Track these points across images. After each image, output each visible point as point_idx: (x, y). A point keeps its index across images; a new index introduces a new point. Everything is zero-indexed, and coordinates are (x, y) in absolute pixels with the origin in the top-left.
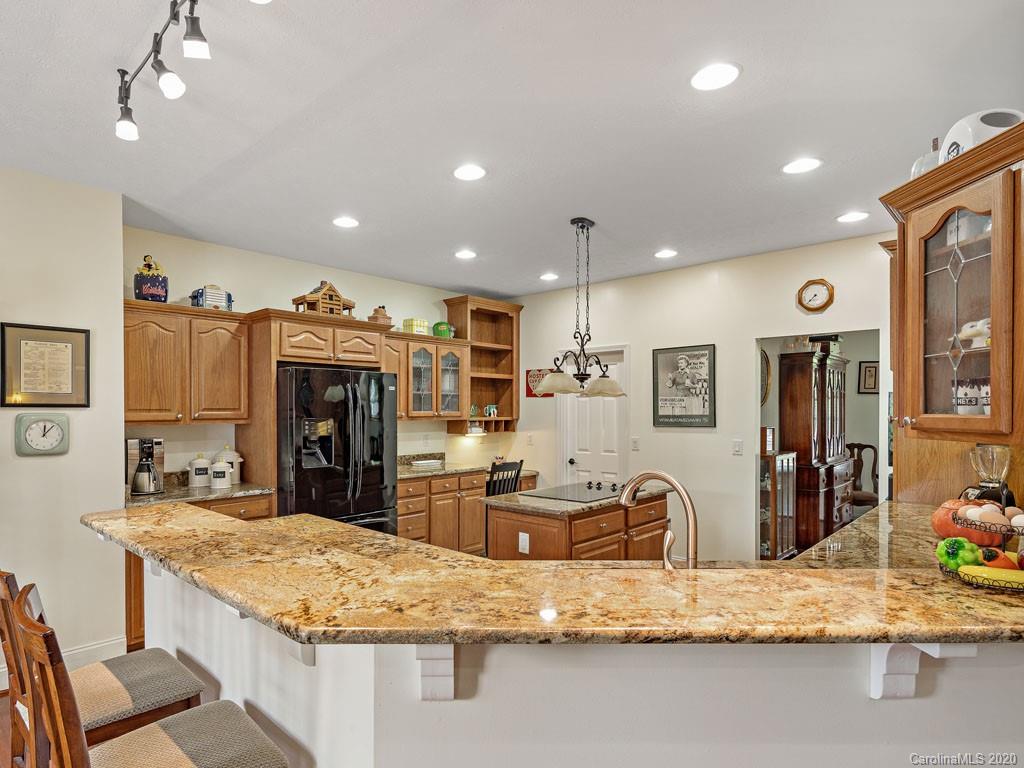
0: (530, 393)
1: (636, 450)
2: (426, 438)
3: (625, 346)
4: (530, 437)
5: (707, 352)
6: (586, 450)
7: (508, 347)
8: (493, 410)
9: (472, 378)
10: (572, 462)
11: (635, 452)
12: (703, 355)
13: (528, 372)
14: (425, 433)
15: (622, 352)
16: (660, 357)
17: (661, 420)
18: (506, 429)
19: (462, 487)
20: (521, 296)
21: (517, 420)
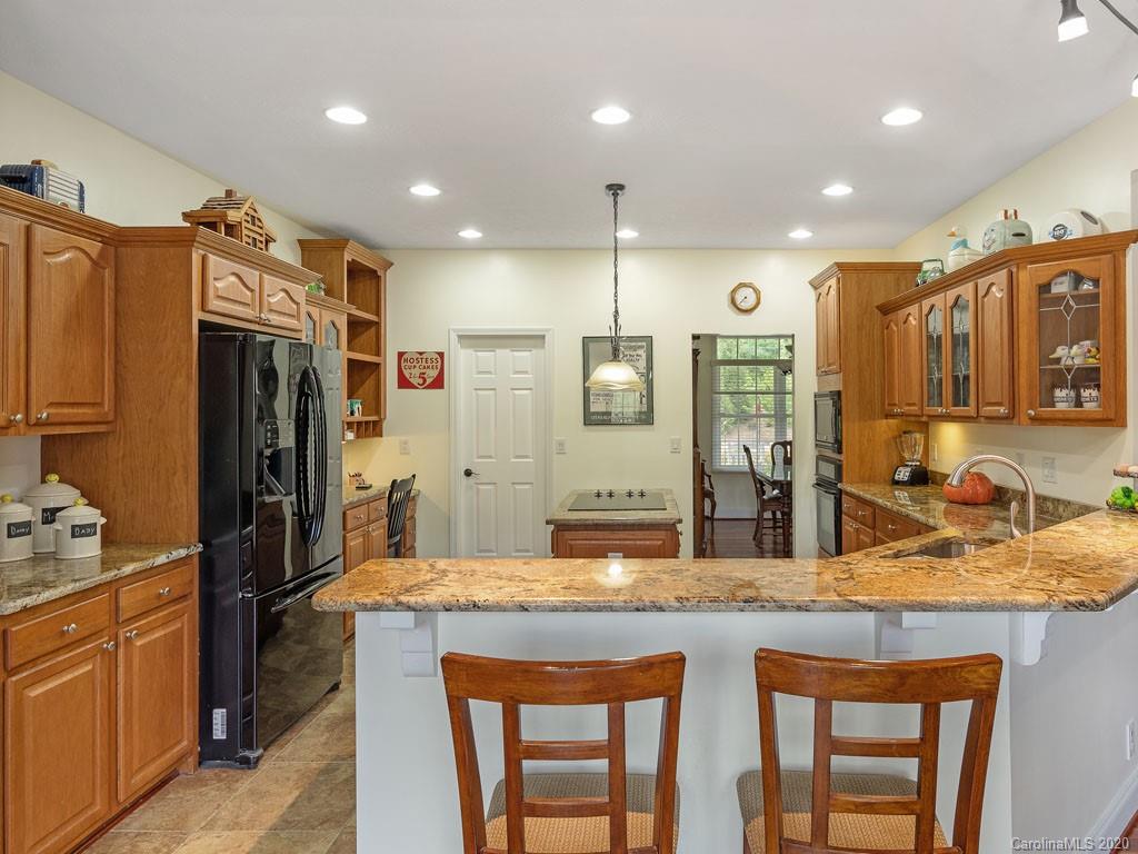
0: (404, 383)
1: (561, 452)
3: (547, 330)
4: (406, 443)
5: (644, 344)
6: (489, 457)
7: (374, 318)
8: (357, 407)
9: (349, 360)
10: (468, 473)
11: (561, 456)
12: (642, 347)
13: (401, 355)
15: (543, 337)
16: (592, 346)
17: (594, 417)
19: (371, 517)
20: (389, 249)
21: (384, 420)
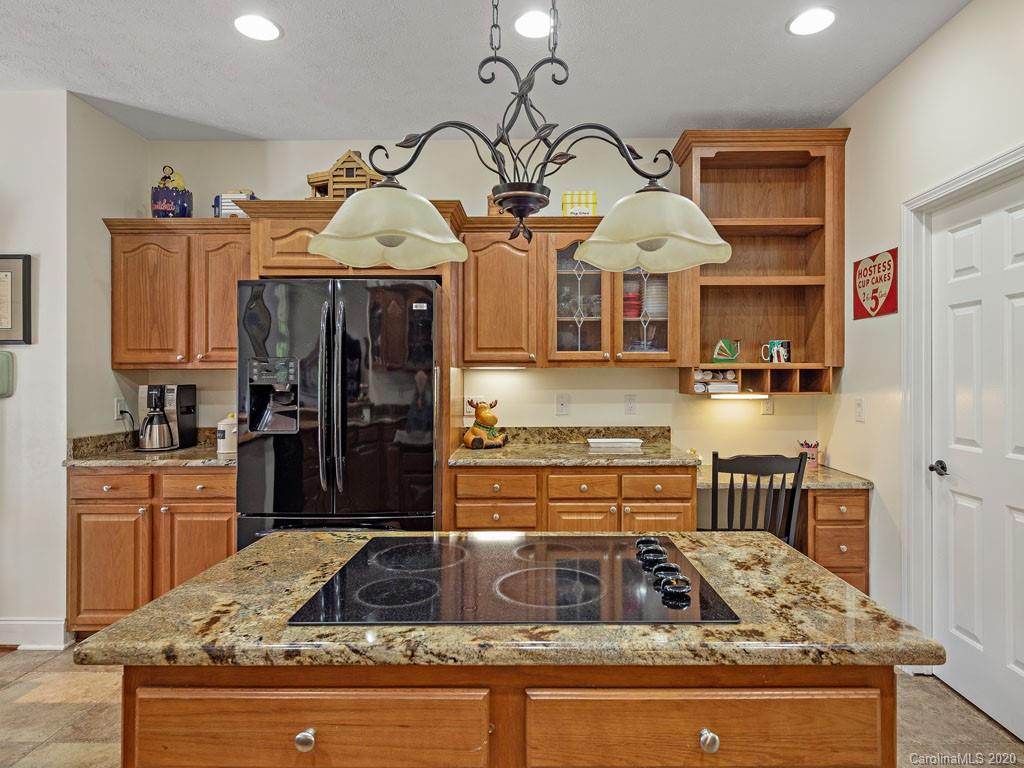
0: (860, 310)
2: (631, 399)
6: (972, 443)
7: (814, 221)
8: (778, 349)
9: (703, 288)
10: (940, 468)
13: (857, 265)
14: (628, 392)
18: (804, 388)
19: (626, 492)
21: (837, 370)
